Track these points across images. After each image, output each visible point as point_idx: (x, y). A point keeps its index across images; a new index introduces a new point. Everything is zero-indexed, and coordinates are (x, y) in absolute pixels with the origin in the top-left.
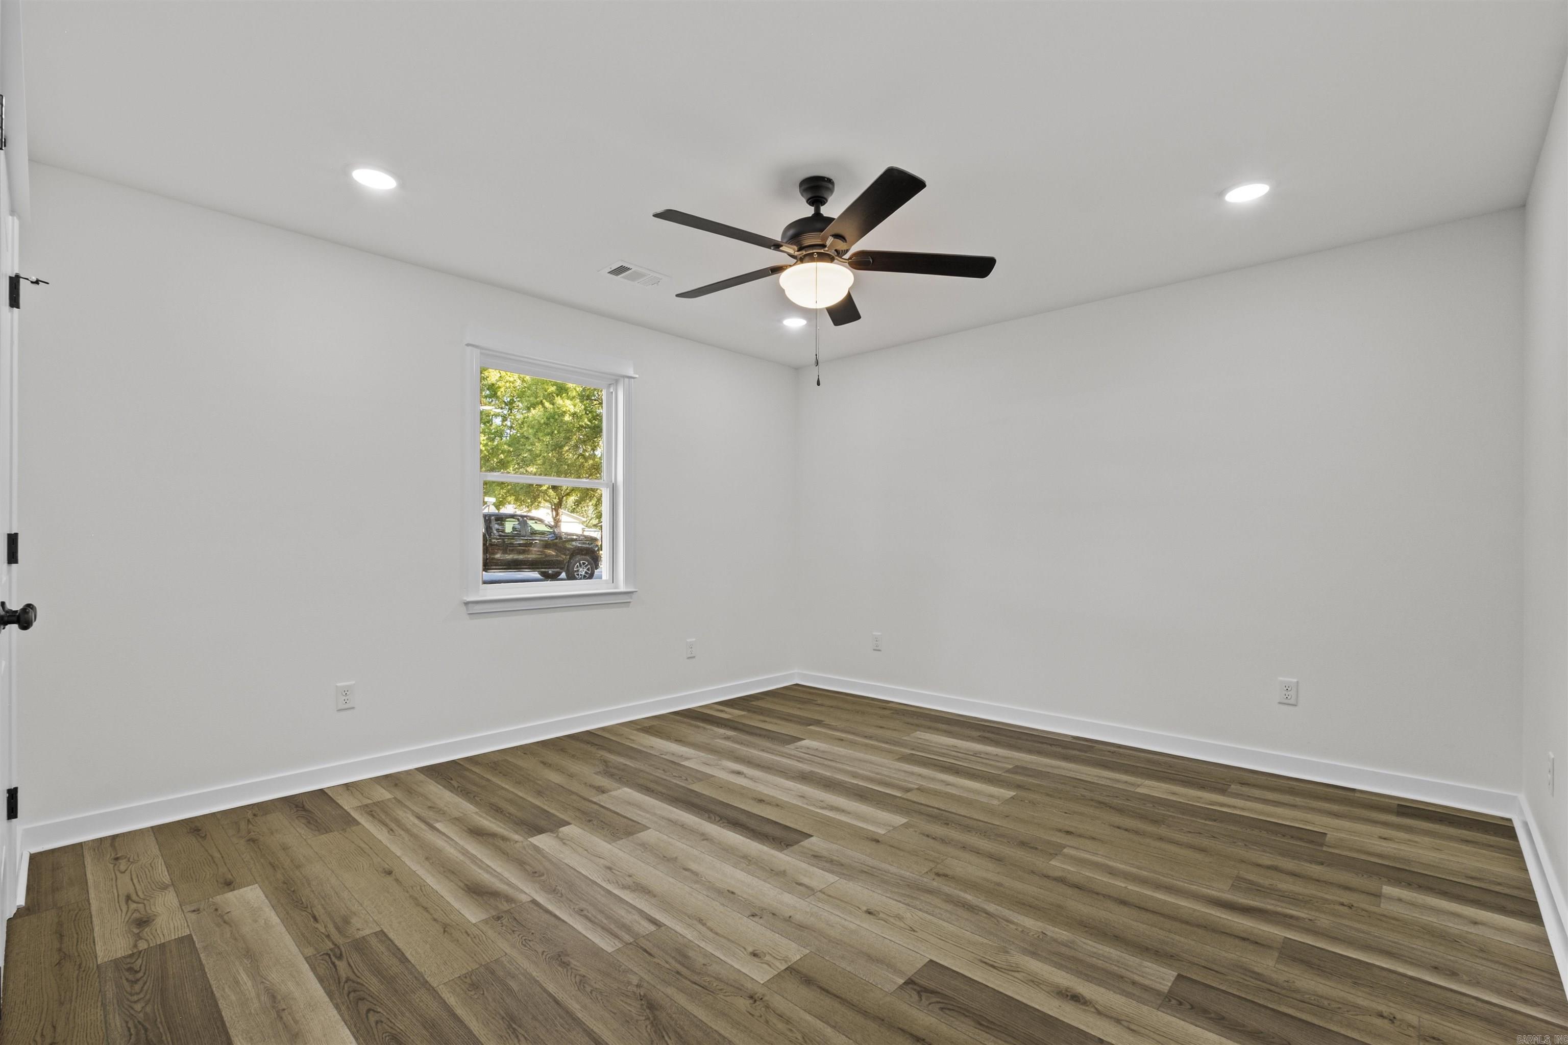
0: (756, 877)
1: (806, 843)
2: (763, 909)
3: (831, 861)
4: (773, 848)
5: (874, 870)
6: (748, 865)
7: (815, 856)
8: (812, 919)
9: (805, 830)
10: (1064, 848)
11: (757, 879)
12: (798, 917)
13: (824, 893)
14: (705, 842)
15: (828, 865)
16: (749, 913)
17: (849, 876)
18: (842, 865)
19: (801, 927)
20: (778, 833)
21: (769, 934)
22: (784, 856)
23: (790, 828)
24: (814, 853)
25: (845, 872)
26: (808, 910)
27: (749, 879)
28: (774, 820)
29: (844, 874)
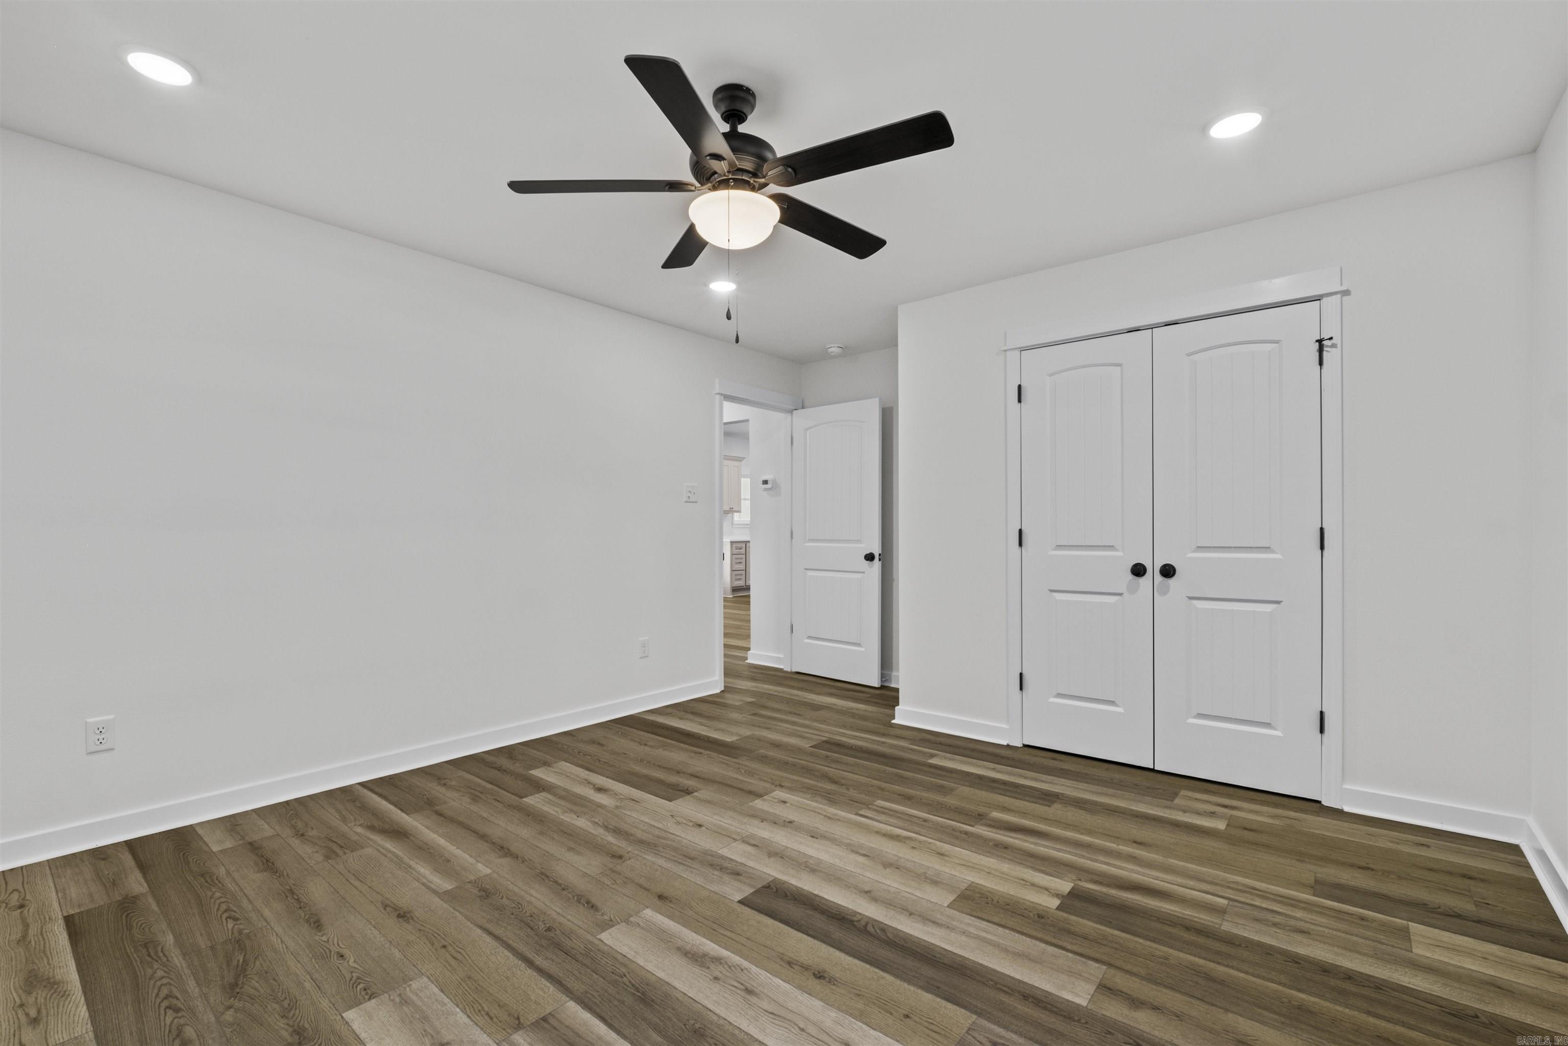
0: (797, 851)
1: (748, 891)
2: (784, 826)
3: (722, 869)
4: (785, 882)
5: (680, 861)
6: (807, 861)
7: (738, 874)
8: (745, 821)
9: (747, 911)
10: (447, 892)
11: (795, 848)
12: (756, 822)
13: (734, 839)
14: (867, 889)
15: (726, 864)
16: (795, 823)
17: (706, 854)
18: (711, 865)
19: (753, 816)
20: (782, 906)
21: (777, 812)
22: (772, 874)
23: (766, 914)
24: (738, 877)
25: (710, 858)
26: (748, 826)
27: (803, 849)
28: (791, 930)
29: (712, 856)
